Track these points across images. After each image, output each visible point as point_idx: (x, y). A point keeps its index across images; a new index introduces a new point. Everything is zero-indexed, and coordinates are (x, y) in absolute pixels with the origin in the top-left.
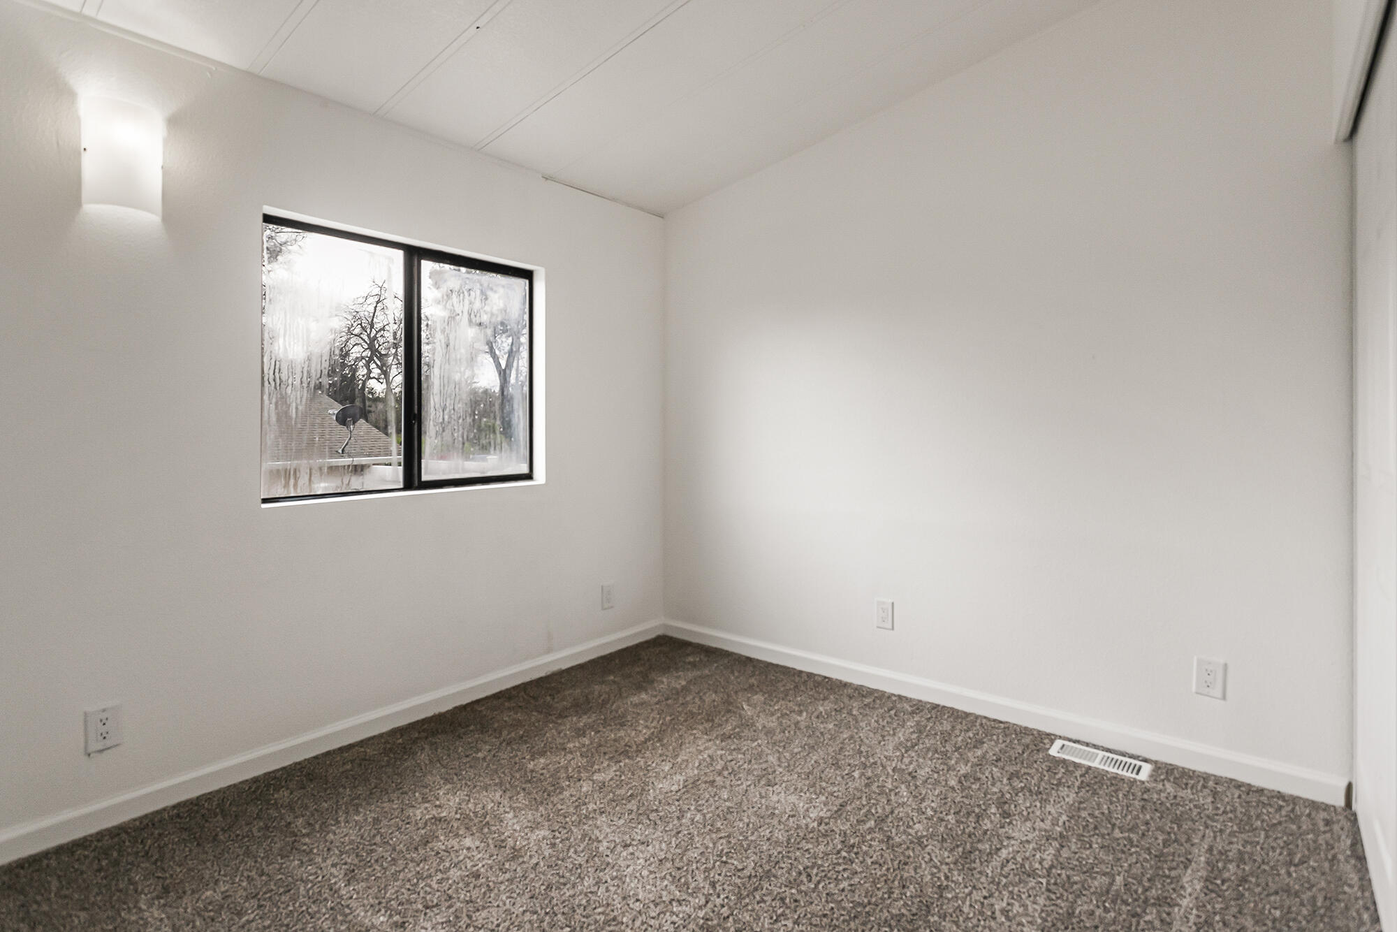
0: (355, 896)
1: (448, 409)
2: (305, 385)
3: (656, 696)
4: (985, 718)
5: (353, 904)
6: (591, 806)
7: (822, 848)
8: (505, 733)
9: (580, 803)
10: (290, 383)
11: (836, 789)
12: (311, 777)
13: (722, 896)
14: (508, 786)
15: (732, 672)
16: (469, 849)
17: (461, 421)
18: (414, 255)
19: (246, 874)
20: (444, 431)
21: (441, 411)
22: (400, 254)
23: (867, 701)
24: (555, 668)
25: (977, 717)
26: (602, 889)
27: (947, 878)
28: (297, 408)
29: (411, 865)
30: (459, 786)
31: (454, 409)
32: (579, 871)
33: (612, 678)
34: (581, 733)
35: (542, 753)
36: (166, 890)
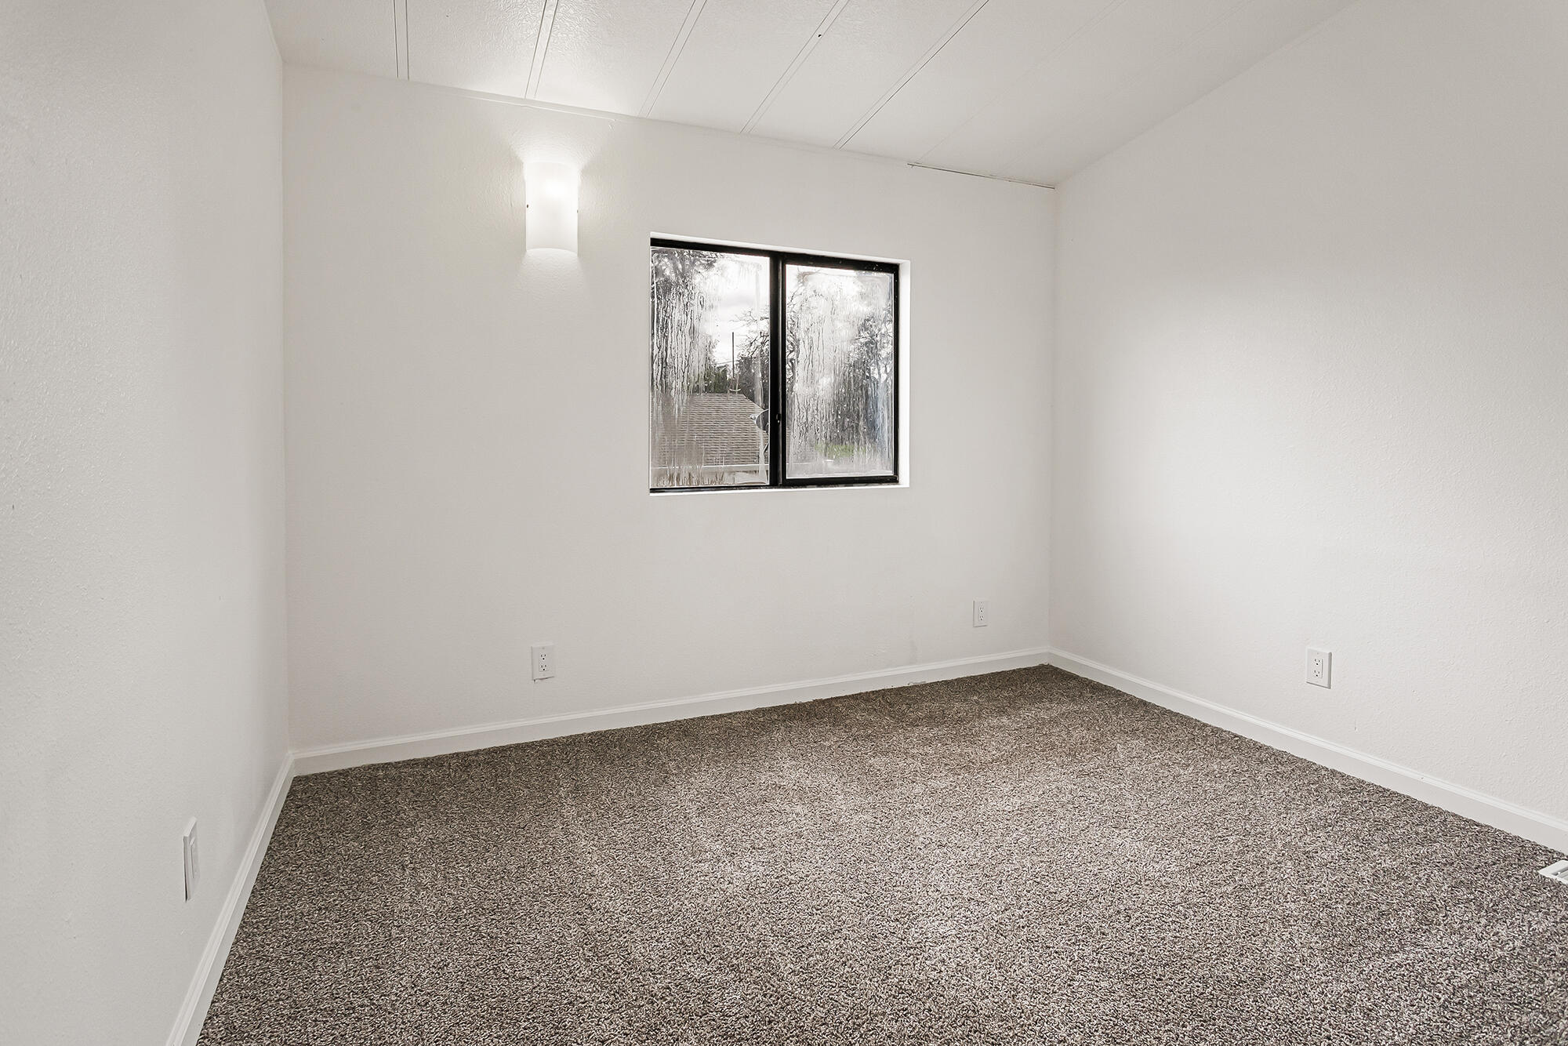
0: (701, 826)
1: (811, 410)
2: (685, 388)
3: (1018, 723)
4: (1454, 815)
5: (699, 830)
6: (918, 806)
7: (1155, 897)
8: (854, 730)
9: (908, 801)
10: (674, 387)
11: (1198, 848)
12: (686, 733)
13: (1023, 909)
14: (845, 773)
15: (1117, 713)
16: (797, 814)
17: (824, 421)
18: (779, 260)
19: (629, 790)
20: (807, 431)
21: (804, 411)
22: (766, 261)
23: (1281, 768)
24: (919, 681)
25: (1441, 812)
26: (907, 873)
27: (1303, 960)
28: (679, 409)
29: (749, 815)
30: (802, 765)
31: (817, 409)
32: (890, 854)
33: (976, 698)
34: (928, 742)
35: (885, 753)
36: (577, 788)
